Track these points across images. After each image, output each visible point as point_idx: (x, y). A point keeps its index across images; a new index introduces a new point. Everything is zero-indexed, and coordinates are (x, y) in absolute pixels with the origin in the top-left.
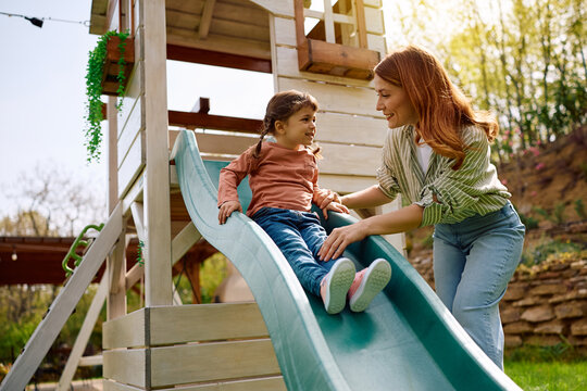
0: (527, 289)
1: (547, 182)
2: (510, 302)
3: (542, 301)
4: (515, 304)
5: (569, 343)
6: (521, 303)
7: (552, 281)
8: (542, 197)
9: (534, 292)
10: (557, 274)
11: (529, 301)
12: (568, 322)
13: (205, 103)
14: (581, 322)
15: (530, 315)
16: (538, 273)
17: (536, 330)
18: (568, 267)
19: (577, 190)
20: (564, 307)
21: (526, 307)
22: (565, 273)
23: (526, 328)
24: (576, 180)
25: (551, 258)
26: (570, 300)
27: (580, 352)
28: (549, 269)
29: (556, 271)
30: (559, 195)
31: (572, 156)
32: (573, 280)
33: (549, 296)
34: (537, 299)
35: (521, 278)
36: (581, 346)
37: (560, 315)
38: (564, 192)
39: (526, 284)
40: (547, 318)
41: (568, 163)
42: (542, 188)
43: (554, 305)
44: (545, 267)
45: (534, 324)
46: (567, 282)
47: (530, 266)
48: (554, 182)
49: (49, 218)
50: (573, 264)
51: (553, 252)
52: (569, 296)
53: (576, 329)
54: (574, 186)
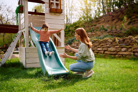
0: (99, 44)
1: (113, 20)
2: (96, 46)
3: (101, 47)
4: (97, 47)
5: (104, 55)
6: (98, 47)
7: (104, 43)
8: (111, 23)
9: (100, 45)
10: (105, 42)
11: (99, 46)
12: (105, 51)
13: (35, 10)
14: (106, 51)
15: (99, 49)
16: (102, 41)
17: (99, 52)
18: (107, 41)
19: (118, 23)
20: (104, 48)
21: (99, 47)
22: (106, 42)
23: (98, 51)
24: (119, 20)
25: (105, 38)
26: (105, 47)
27: (105, 56)
28: (104, 41)
29: (105, 41)
30: (115, 23)
31: (119, 15)
32: (107, 43)
33: (103, 46)
34: (101, 46)
35: (99, 42)
36: (106, 56)
37: (104, 50)
38: (116, 23)
39: (99, 43)
40: (101, 50)
41: (118, 16)
42: (112, 21)
43: (103, 47)
44: (103, 40)
45: (99, 51)
46: (106, 43)
47: (101, 40)
48: (115, 20)
49: (2, 15)
50: (108, 40)
51: (106, 37)
52: (105, 46)
53: (105, 52)
54: (118, 22)
